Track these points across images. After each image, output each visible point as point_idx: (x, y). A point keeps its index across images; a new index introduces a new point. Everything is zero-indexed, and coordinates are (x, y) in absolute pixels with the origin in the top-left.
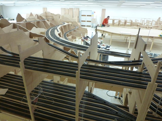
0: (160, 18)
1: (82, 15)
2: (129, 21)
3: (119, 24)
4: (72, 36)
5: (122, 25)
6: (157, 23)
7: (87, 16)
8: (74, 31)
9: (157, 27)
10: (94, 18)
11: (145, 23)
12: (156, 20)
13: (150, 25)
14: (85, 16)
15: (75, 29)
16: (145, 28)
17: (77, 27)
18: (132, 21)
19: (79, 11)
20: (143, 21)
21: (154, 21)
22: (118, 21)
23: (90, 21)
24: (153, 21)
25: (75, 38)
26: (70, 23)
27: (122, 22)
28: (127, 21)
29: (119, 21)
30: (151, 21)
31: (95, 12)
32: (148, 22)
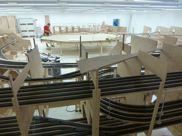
0: (104, 22)
1: (21, 24)
2: (76, 28)
3: (66, 31)
4: (10, 51)
5: (70, 32)
6: (102, 27)
7: (28, 24)
8: (12, 45)
9: (103, 31)
10: (37, 26)
11: (92, 27)
12: (101, 25)
13: (97, 29)
14: (25, 24)
15: (14, 42)
16: (93, 33)
17: (16, 40)
18: (79, 27)
19: (16, 19)
20: (90, 26)
21: (100, 25)
22: (65, 28)
23: (33, 31)
24: (98, 25)
25: (15, 53)
26: (5, 36)
27: (70, 29)
28: (75, 27)
29: (67, 28)
30: (97, 26)
31: (36, 20)
32: (94, 26)
